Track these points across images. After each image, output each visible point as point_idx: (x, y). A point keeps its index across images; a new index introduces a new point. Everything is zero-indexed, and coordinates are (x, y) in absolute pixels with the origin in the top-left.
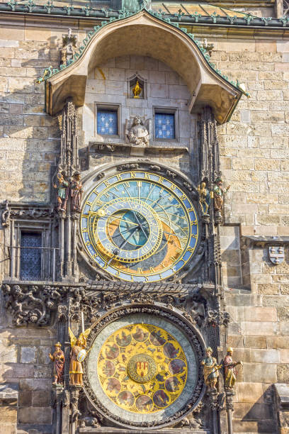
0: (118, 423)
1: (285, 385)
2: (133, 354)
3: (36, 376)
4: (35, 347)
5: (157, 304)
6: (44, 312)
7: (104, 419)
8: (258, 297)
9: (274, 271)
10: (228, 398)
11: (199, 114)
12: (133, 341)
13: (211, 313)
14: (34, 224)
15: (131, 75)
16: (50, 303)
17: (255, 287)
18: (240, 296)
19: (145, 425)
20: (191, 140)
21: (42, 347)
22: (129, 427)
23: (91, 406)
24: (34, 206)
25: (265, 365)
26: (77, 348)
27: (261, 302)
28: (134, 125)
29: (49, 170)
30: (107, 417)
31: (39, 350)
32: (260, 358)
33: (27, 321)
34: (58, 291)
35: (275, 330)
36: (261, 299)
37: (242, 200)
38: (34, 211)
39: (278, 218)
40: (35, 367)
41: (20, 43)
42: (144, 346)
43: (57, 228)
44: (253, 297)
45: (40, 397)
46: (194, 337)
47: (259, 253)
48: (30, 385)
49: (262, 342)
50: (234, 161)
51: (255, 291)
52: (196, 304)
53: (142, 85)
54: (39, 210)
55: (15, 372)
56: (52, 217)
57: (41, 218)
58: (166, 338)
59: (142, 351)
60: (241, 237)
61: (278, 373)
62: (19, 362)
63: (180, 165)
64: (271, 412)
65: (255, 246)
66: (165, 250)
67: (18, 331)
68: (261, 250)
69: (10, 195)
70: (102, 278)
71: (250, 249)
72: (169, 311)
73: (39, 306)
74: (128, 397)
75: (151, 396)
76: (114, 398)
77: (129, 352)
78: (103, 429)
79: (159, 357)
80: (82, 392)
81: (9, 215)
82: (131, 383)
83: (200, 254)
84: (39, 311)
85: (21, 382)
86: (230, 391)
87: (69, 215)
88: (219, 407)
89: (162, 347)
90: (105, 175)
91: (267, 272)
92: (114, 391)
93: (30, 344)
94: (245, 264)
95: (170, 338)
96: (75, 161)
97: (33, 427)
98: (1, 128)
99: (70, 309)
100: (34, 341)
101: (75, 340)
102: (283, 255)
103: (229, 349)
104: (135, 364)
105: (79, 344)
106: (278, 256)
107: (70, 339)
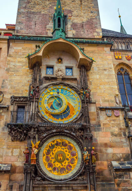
0: (50, 180)
1: (115, 162)
2: (56, 151)
3: (18, 161)
4: (19, 149)
5: (66, 131)
6: (23, 135)
7: (44, 178)
8: (103, 128)
9: (108, 119)
10: (93, 168)
11: (80, 68)
13: (86, 134)
14: (22, 104)
15: (58, 57)
16: (25, 132)
18: (97, 128)
19: (61, 180)
20: (78, 76)
21: (22, 149)
22: (54, 181)
23: (39, 172)
24: (23, 97)
25: (107, 154)
26: (34, 149)
27: (104, 130)
28: (58, 71)
29: (29, 86)
30: (45, 177)
31: (20, 150)
32: (105, 151)
33: (16, 139)
34: (28, 127)
35: (110, 140)
37: (96, 95)
38: (22, 99)
39: (109, 101)
40: (18, 157)
41: (22, 48)
42: (60, 147)
43: (30, 105)
44: (101, 128)
45: (20, 169)
46: (80, 143)
47: (103, 113)
48: (16, 165)
49: (106, 145)
50: (92, 82)
51: (102, 126)
52: (80, 131)
53: (61, 60)
54: (24, 99)
55: (10, 159)
56: (29, 101)
57: (25, 101)
58: (68, 143)
59: (59, 150)
60: (96, 107)
61: (113, 157)
62: (12, 155)
63: (74, 83)
64: (111, 173)
65: (101, 110)
66: (69, 112)
67: (13, 143)
68: (103, 111)
69: (15, 94)
70: (45, 122)
71: (99, 111)
72: (70, 134)
73: (21, 133)
74: (56, 169)
75: (65, 167)
76: (51, 171)
77: (55, 151)
78: (44, 182)
79: (66, 151)
80: (35, 167)
81: (13, 100)
82: (57, 163)
83: (82, 113)
84: (21, 135)
85: (13, 163)
86: (94, 165)
87: (34, 100)
88: (90, 172)
89: (67, 147)
90: (48, 87)
91: (106, 119)
92: (50, 168)
93: (17, 148)
94: (98, 116)
95: (69, 143)
96: (38, 82)
97: (16, 182)
98: (13, 73)
99: (32, 133)
100: (19, 147)
101: (33, 145)
102: (111, 113)
103: (93, 148)
104: (58, 155)
105: (35, 147)
106: (109, 113)
107: (32, 145)
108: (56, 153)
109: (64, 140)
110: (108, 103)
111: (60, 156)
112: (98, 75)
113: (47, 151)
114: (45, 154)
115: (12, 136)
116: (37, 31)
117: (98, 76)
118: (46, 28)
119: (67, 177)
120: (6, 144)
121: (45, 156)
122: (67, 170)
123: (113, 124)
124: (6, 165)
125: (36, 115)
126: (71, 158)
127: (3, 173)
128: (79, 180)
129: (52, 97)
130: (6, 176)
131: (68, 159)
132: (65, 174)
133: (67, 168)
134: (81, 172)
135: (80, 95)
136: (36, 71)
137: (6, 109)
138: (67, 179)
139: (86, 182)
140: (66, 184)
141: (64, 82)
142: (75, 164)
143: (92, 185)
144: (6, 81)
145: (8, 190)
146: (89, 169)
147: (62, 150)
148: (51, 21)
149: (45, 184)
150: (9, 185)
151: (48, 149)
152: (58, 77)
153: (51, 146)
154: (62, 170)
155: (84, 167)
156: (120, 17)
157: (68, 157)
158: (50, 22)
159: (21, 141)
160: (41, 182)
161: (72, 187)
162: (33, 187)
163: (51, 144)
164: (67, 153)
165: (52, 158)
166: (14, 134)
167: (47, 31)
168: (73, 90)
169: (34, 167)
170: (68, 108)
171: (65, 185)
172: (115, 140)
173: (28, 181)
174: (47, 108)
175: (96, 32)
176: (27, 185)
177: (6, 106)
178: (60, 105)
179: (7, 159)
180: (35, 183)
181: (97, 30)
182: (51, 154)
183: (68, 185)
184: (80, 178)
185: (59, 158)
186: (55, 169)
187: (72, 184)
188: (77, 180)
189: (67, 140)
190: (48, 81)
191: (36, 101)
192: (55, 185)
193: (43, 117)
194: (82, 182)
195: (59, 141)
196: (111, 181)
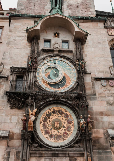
0: (47, 146)
1: (111, 130)
2: (53, 119)
3: (16, 128)
4: (17, 116)
5: (62, 99)
6: (21, 103)
8: (99, 97)
9: (104, 88)
10: (90, 135)
11: (76, 42)
13: (81, 103)
14: (21, 74)
15: (55, 32)
16: (23, 99)
17: (97, 94)
18: (92, 97)
19: (58, 147)
20: (74, 49)
21: (20, 116)
22: (51, 148)
23: (36, 139)
24: (21, 68)
25: (103, 122)
26: (31, 116)
28: (55, 44)
29: (27, 58)
30: (42, 144)
31: (18, 118)
32: (101, 120)
33: (15, 107)
34: (26, 95)
35: (106, 109)
36: (100, 98)
37: (91, 66)
38: (21, 70)
39: (103, 71)
40: (17, 124)
41: (22, 24)
42: (56, 115)
43: (28, 75)
44: (97, 98)
45: (17, 136)
46: (76, 111)
47: (98, 83)
48: (14, 131)
49: (102, 114)
50: (87, 55)
52: (76, 99)
53: (58, 34)
54: (23, 70)
55: (8, 126)
56: (27, 72)
57: (23, 72)
58: (64, 111)
59: (56, 118)
60: (91, 78)
61: (109, 125)
62: (11, 122)
63: (70, 55)
64: (107, 141)
65: (96, 80)
66: (65, 82)
67: (12, 110)
68: (98, 81)
69: (14, 65)
70: (43, 91)
71: (95, 81)
72: (66, 102)
73: (19, 101)
74: (53, 136)
75: (62, 135)
76: (47, 138)
77: (51, 119)
78: (40, 149)
79: (63, 119)
80: (33, 133)
81: (12, 71)
82: (53, 130)
83: (77, 83)
84: (19, 102)
85: (11, 130)
86: (90, 132)
87: (32, 70)
88: (86, 139)
89: (63, 115)
90: (46, 58)
91: (101, 89)
92: (47, 135)
93: (15, 115)
94: (93, 86)
95: (66, 111)
96: (35, 54)
97: (13, 148)
98: (13, 46)
99: (30, 101)
100: (17, 114)
101: (31, 113)
102: (106, 83)
103: (89, 116)
104: (54, 123)
105: (32, 114)
106: (104, 83)
107: (29, 112)
108: (53, 121)
109: (61, 108)
110: (102, 74)
111: (57, 124)
112: (93, 47)
113: (43, 119)
114: (42, 121)
115: (11, 104)
116: (36, 12)
117: (93, 49)
118: (44, 8)
119: (63, 145)
120: (4, 112)
121: (42, 124)
122: (63, 138)
123: (108, 93)
124: (4, 132)
125: (33, 84)
126: (67, 125)
127: (1, 139)
128: (75, 148)
129: (49, 68)
130: (4, 142)
131: (64, 127)
132: (61, 141)
133: (63, 135)
134: (77, 139)
135: (76, 66)
136: (34, 44)
137: (6, 79)
138: (64, 146)
139: (82, 149)
140: (63, 151)
141: (60, 54)
142: (71, 131)
143: (89, 152)
144: (7, 54)
145: (5, 156)
146: (85, 137)
147: (59, 118)
148: (49, 3)
149: (41, 151)
150: (7, 151)
151: (45, 117)
152: (55, 50)
153: (47, 113)
154: (59, 137)
155: (81, 134)
156: (111, 1)
157: (64, 125)
158: (47, 3)
159: (19, 108)
160: (38, 148)
161: (69, 154)
162: (30, 154)
163: (48, 112)
164: (63, 121)
165: (49, 125)
166: (12, 101)
167: (45, 11)
168: (69, 61)
169: (31, 134)
170: (64, 78)
171: (61, 152)
172: (110, 109)
173: (25, 147)
174: (44, 77)
175: (90, 11)
176: (24, 151)
177: (6, 76)
178: (56, 75)
179: (5, 125)
180: (32, 149)
181: (91, 10)
182: (48, 121)
183: (64, 152)
184: (76, 145)
185: (56, 126)
186: (51, 136)
187: (68, 151)
188: (73, 147)
189: (63, 108)
190: (45, 53)
191: (33, 72)
192: (52, 152)
193: (40, 86)
194: (78, 149)
195: (56, 109)
196: (108, 150)
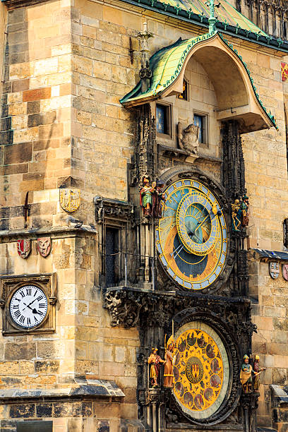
1: (277, 386)
2: (188, 357)
3: (126, 375)
4: (124, 347)
6: (138, 315)
7: (182, 416)
8: (263, 307)
9: (272, 285)
12: (196, 344)
14: (115, 222)
16: (146, 309)
17: (260, 299)
18: (252, 306)
20: (217, 147)
23: (174, 405)
26: (169, 353)
27: (264, 312)
29: (126, 167)
30: (184, 415)
31: (127, 350)
32: (263, 362)
34: (157, 299)
35: (271, 338)
36: (264, 310)
39: (272, 233)
40: (125, 366)
41: (100, 23)
42: (201, 351)
44: (259, 308)
45: (130, 394)
47: (264, 268)
48: (122, 383)
51: (261, 303)
52: (232, 314)
53: (185, 85)
55: (112, 370)
57: (123, 217)
58: (207, 340)
60: (249, 249)
61: (273, 376)
62: (114, 361)
63: (215, 174)
65: (261, 261)
68: (265, 264)
69: (100, 190)
71: (258, 263)
72: (218, 320)
76: (181, 400)
78: (181, 425)
81: (104, 212)
84: (135, 314)
85: (116, 379)
89: (205, 350)
91: (267, 285)
93: (121, 344)
95: (210, 340)
98: (90, 115)
100: (124, 342)
102: (278, 271)
103: (257, 357)
104: (191, 366)
105: (171, 349)
106: (275, 271)
108: (188, 363)
110: (270, 240)
111: (196, 370)
112: (257, 150)
117: (255, 156)
120: (101, 333)
123: (278, 298)
124: (109, 384)
126: (212, 374)
127: (111, 401)
128: (231, 423)
130: (116, 408)
139: (240, 426)
144: (79, 145)
147: (197, 356)
150: (122, 428)
155: (241, 396)
157: (207, 372)
160: (177, 423)
163: (182, 339)
164: (205, 364)
172: (278, 337)
179: (106, 368)
180: (168, 425)
182: (180, 363)
185: (194, 374)
188: (228, 422)
189: (207, 333)
190: (167, 161)
193: (166, 270)
194: (235, 427)
